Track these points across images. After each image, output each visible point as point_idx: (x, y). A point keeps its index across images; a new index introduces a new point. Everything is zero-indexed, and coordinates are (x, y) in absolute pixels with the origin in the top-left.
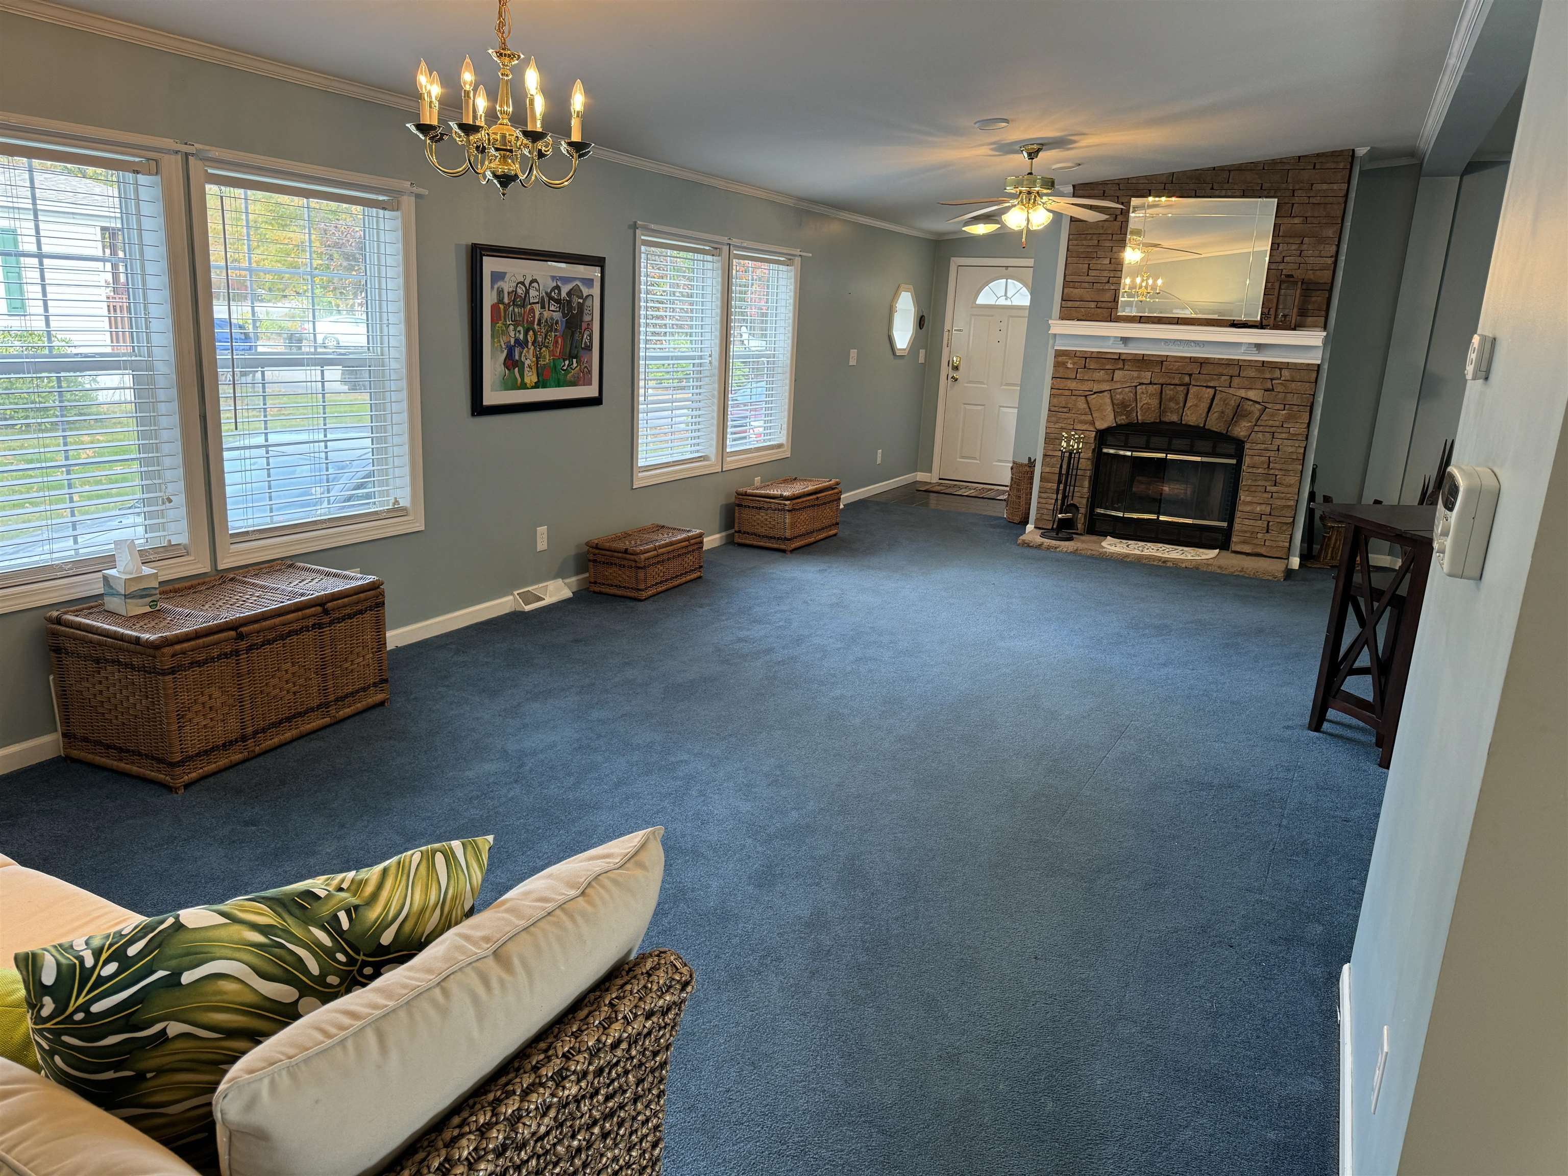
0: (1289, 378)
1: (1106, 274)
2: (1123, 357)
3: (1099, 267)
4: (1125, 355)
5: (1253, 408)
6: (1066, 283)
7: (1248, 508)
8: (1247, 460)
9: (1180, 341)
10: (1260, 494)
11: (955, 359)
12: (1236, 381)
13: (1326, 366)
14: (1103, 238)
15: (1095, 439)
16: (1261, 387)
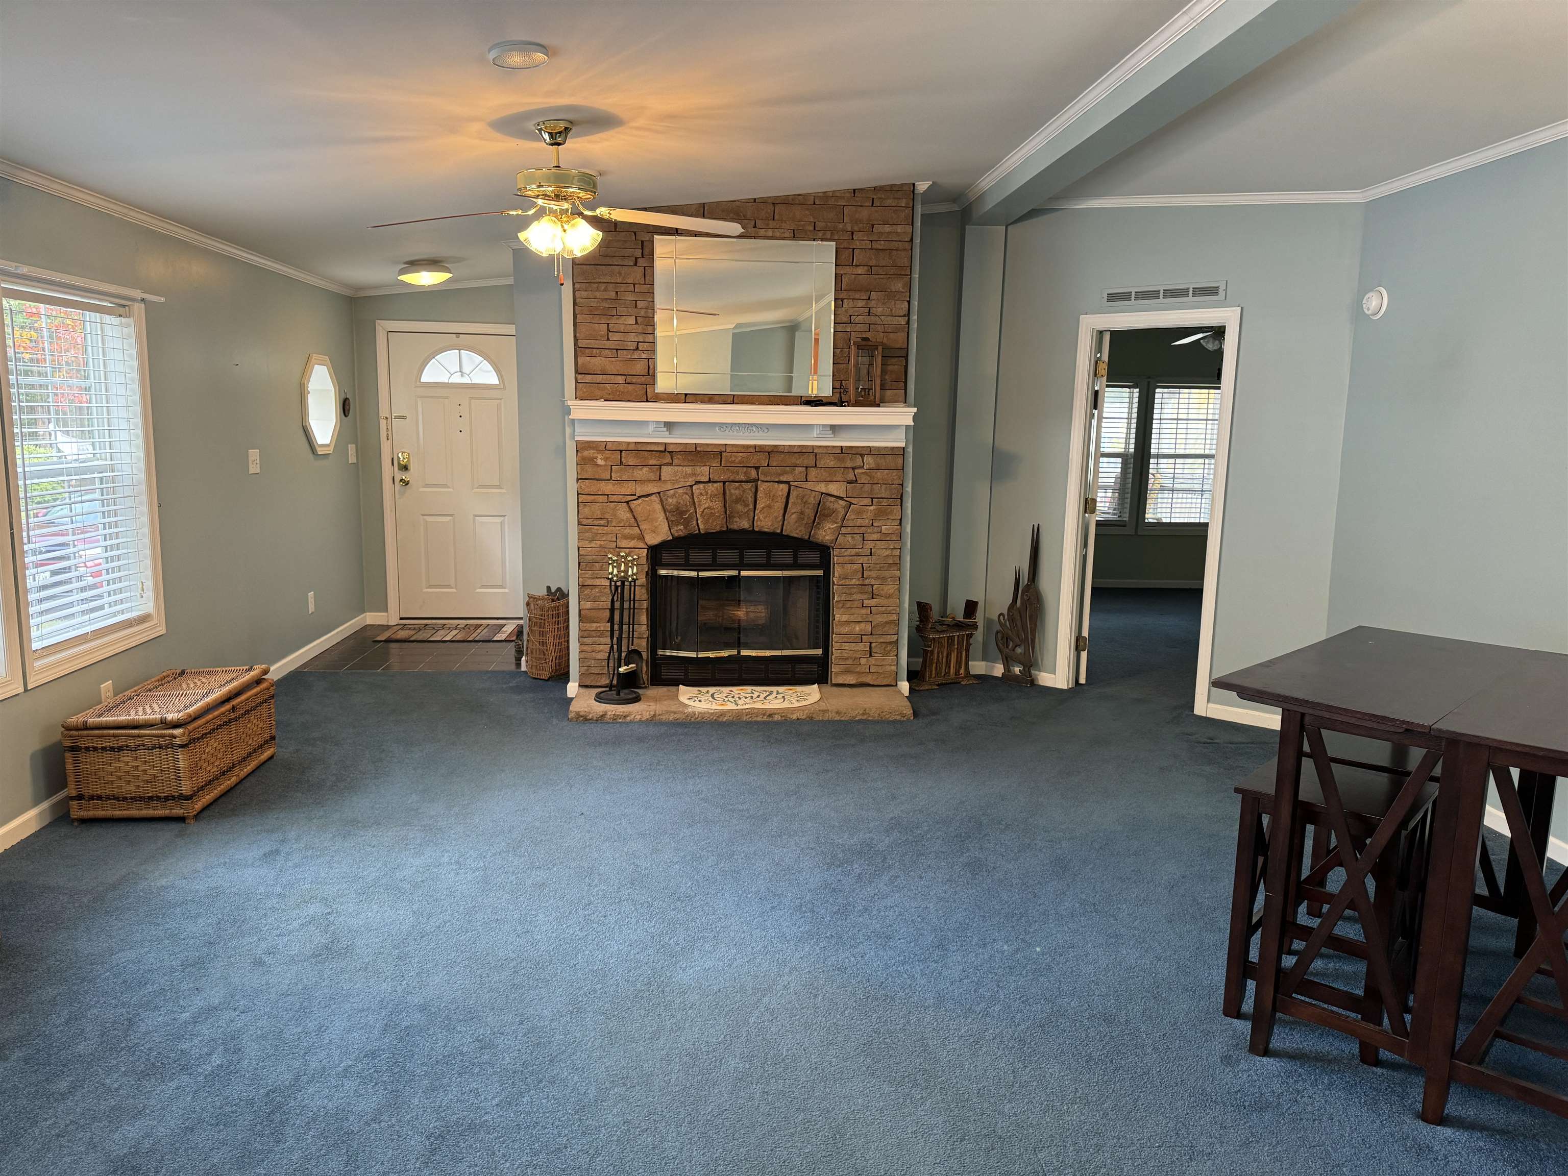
0: (873, 466)
1: (632, 337)
2: (670, 449)
3: (622, 328)
4: (672, 446)
5: (836, 506)
6: (579, 351)
7: (846, 629)
8: (837, 572)
9: (739, 424)
10: (857, 611)
11: (400, 455)
12: (813, 473)
13: (910, 449)
14: (622, 289)
15: (647, 559)
16: (842, 479)
